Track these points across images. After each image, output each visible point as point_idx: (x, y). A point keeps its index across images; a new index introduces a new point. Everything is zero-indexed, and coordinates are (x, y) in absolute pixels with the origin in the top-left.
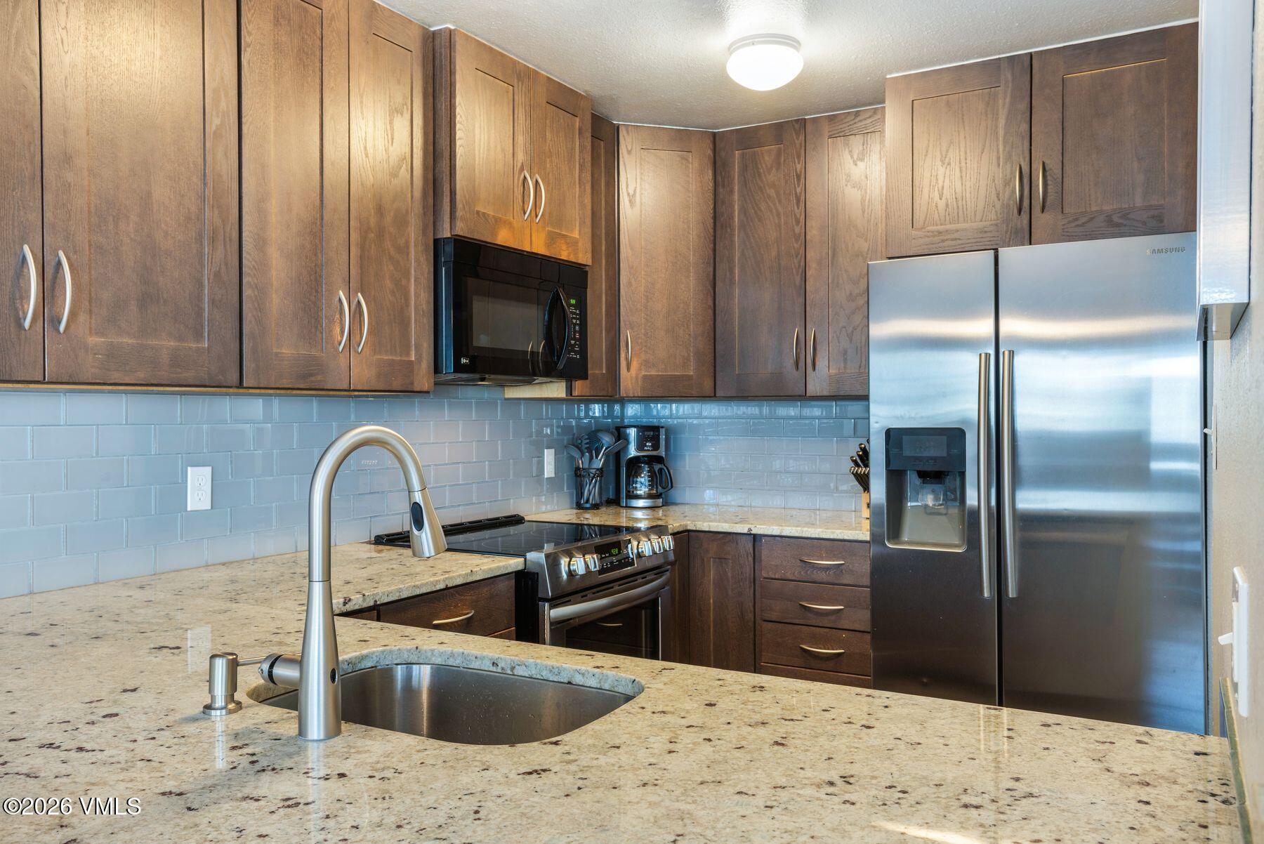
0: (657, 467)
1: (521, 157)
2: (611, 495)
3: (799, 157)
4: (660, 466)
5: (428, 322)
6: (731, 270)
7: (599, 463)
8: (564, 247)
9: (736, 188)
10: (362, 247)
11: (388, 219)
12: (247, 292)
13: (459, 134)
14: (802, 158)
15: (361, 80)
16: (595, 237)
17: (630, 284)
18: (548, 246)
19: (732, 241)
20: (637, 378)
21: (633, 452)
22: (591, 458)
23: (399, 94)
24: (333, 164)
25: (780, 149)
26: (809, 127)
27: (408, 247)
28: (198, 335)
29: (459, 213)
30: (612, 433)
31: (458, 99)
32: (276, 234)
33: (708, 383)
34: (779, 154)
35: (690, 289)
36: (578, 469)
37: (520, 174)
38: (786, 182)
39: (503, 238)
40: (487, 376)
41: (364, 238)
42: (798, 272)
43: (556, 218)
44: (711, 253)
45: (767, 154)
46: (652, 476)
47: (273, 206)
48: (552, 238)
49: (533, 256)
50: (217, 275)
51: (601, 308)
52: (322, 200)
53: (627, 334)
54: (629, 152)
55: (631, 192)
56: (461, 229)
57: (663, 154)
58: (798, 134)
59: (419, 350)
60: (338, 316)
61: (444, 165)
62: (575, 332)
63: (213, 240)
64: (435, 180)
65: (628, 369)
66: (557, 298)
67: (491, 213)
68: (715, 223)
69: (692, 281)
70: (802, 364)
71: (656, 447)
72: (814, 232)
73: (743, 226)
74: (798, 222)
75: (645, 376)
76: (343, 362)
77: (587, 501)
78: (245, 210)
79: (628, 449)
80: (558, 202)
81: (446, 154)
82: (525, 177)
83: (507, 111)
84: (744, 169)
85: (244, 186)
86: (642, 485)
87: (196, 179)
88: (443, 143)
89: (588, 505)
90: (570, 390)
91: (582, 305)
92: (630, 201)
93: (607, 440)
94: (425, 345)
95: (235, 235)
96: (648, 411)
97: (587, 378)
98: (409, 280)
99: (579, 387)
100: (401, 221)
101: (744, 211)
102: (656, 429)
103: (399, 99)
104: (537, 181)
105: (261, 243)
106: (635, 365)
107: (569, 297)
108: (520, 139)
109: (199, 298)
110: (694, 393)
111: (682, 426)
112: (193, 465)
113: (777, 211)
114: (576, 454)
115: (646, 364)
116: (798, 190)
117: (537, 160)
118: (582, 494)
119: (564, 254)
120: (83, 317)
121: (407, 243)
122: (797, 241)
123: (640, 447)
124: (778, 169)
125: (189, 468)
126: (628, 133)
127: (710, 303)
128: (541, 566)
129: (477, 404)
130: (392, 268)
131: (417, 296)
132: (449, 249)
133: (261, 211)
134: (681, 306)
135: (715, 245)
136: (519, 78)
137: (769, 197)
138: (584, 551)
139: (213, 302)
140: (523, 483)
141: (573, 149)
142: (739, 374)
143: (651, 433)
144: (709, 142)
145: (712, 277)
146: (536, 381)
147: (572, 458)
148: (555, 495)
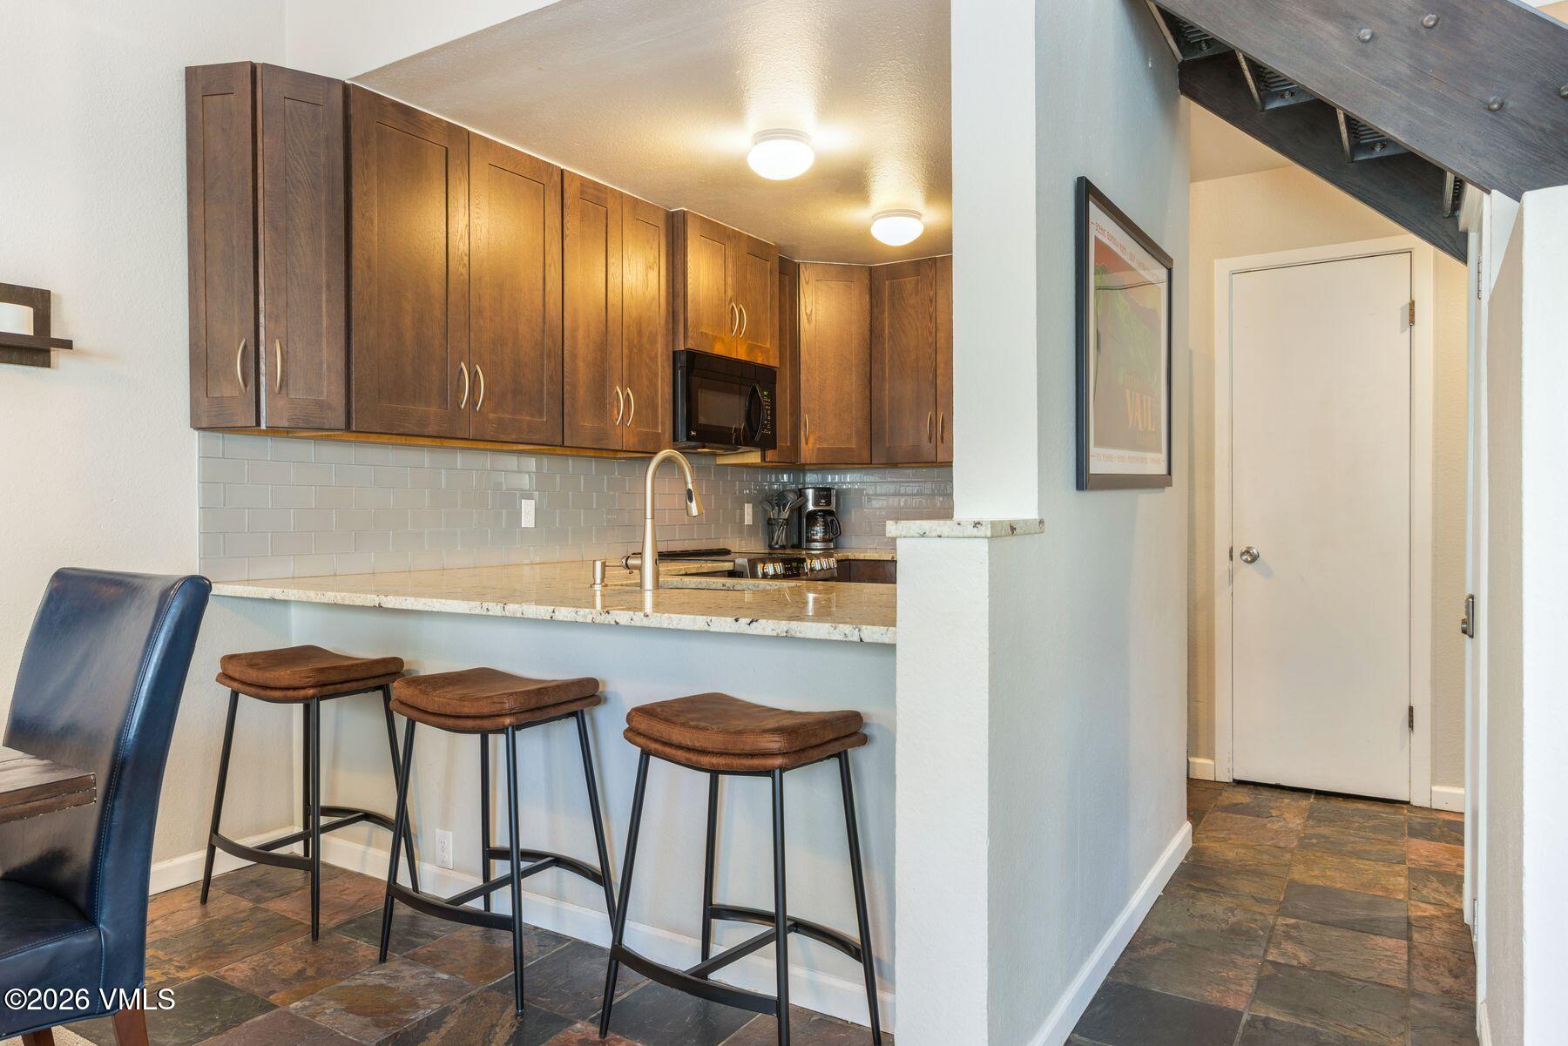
0: (829, 519)
1: (730, 293)
2: (795, 541)
3: (931, 286)
4: (831, 518)
5: (669, 407)
6: (883, 369)
7: (785, 514)
8: (760, 355)
9: (886, 309)
10: (630, 358)
11: (645, 339)
12: (566, 388)
13: (690, 281)
14: (934, 288)
15: (629, 249)
16: (781, 347)
17: (808, 380)
18: (749, 354)
19: (884, 348)
20: (813, 449)
21: (811, 507)
22: (780, 511)
23: (652, 255)
24: (613, 305)
25: (918, 280)
26: (939, 264)
27: (657, 357)
28: (541, 415)
29: (690, 334)
30: (796, 493)
31: (689, 257)
32: (582, 351)
33: (865, 455)
34: (917, 284)
35: (853, 384)
36: (770, 519)
37: (729, 304)
38: (922, 304)
39: (719, 349)
40: (706, 444)
41: (631, 352)
42: (930, 371)
43: (754, 334)
44: (868, 356)
45: (909, 282)
46: (826, 525)
47: (581, 334)
48: (751, 349)
49: (738, 361)
50: (551, 377)
51: (786, 398)
52: (606, 328)
53: (806, 418)
54: (807, 283)
55: (808, 312)
56: (691, 345)
57: (833, 284)
58: (931, 268)
59: (664, 426)
60: (615, 402)
61: (680, 301)
62: (767, 415)
63: (549, 356)
64: (673, 312)
65: (807, 443)
66: (754, 390)
67: (711, 333)
68: (871, 334)
69: (854, 377)
70: (934, 439)
71: (828, 503)
72: (943, 341)
73: (891, 336)
74: (930, 333)
75: (818, 448)
76: (618, 431)
77: (777, 543)
78: (565, 337)
79: (807, 505)
80: (755, 323)
81: (681, 295)
82: (733, 307)
83: (721, 262)
84: (892, 293)
85: (565, 323)
86: (818, 531)
87: (540, 320)
88: (679, 287)
89: (777, 546)
90: (763, 458)
91: (772, 396)
92: (808, 319)
93: (791, 497)
94: (667, 422)
95: (560, 352)
96: (824, 479)
97: (776, 448)
98: (657, 380)
99: (770, 454)
100: (653, 340)
101: (892, 325)
102: (829, 490)
103: (651, 259)
104: (741, 309)
105: (574, 356)
106: (811, 440)
107: (762, 391)
108: (730, 281)
109: (541, 391)
110: (855, 461)
111: (848, 490)
112: (525, 499)
113: (916, 325)
114: (768, 508)
115: (819, 439)
116: (931, 310)
117: (741, 294)
118: (773, 539)
119: (760, 359)
120: (486, 402)
121: (656, 354)
122: (930, 347)
123: (816, 503)
124: (916, 295)
125: (523, 501)
126: (806, 269)
127: (868, 393)
128: (744, 566)
129: (697, 467)
130: (647, 371)
131: (662, 390)
132: (683, 358)
133: (574, 338)
134: (846, 396)
135: (871, 350)
136: (729, 238)
137: (910, 315)
138: (774, 561)
139: (548, 393)
140: (730, 528)
141: (766, 284)
142: (889, 448)
143: (824, 493)
144: (867, 274)
145: (868, 375)
146: (740, 451)
147: (765, 511)
148: (753, 538)
